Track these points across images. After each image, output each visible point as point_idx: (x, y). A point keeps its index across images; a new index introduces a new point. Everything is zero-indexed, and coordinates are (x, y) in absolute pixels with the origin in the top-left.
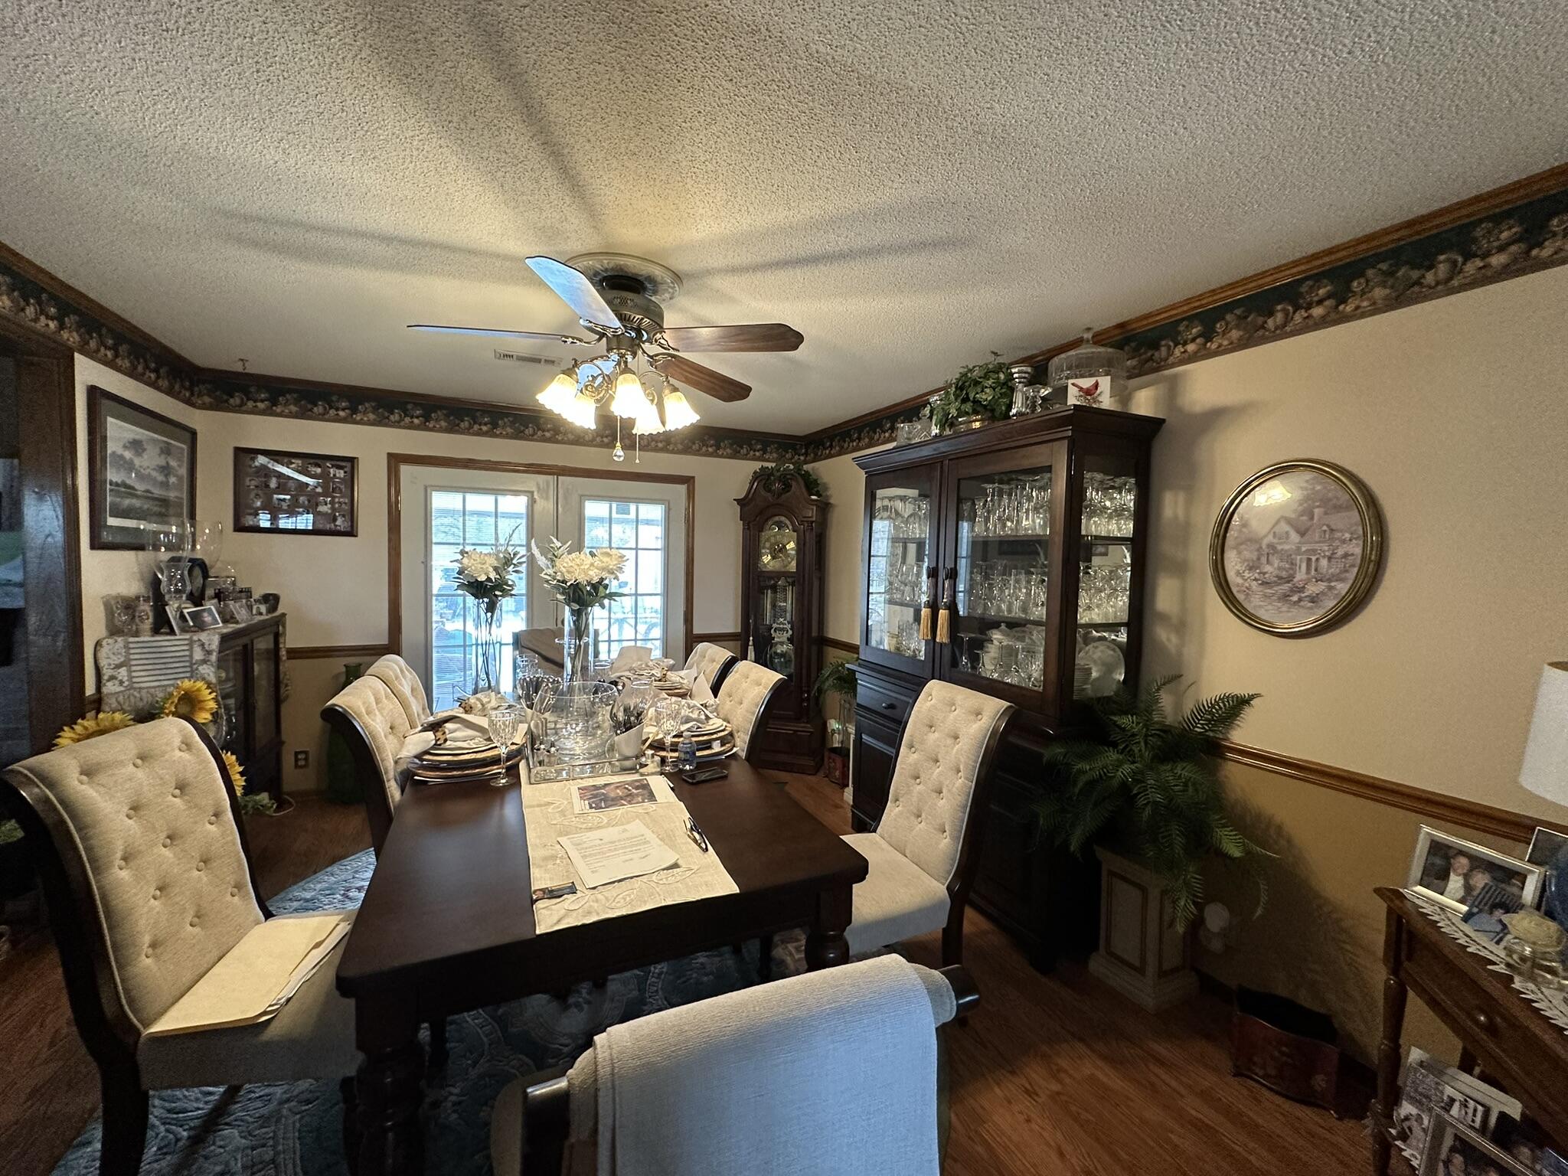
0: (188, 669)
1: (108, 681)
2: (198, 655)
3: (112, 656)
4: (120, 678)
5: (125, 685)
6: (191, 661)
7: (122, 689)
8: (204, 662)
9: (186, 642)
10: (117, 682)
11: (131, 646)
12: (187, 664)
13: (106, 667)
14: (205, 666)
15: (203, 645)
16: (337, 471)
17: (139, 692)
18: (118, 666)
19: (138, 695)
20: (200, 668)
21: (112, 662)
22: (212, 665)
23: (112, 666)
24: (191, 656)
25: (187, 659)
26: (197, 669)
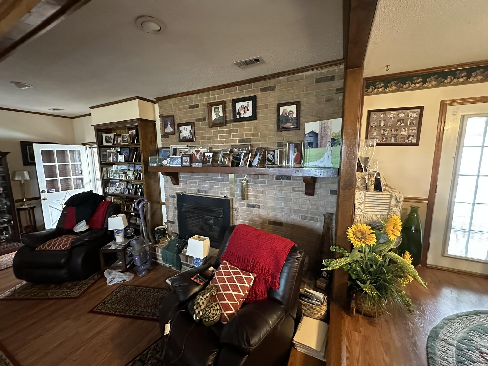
0: (388, 208)
1: (357, 209)
2: (393, 202)
3: (359, 199)
4: (361, 209)
5: (362, 212)
6: (389, 205)
7: (362, 213)
8: (396, 206)
9: (389, 196)
10: (360, 210)
11: (367, 195)
12: (388, 206)
13: (357, 203)
14: (396, 208)
15: (396, 198)
16: (413, 114)
17: (367, 216)
18: (361, 204)
19: (366, 216)
20: (394, 209)
21: (359, 202)
22: (399, 208)
23: (359, 203)
24: (390, 203)
25: (388, 204)
26: (392, 209)
